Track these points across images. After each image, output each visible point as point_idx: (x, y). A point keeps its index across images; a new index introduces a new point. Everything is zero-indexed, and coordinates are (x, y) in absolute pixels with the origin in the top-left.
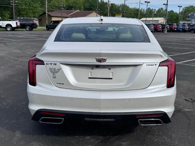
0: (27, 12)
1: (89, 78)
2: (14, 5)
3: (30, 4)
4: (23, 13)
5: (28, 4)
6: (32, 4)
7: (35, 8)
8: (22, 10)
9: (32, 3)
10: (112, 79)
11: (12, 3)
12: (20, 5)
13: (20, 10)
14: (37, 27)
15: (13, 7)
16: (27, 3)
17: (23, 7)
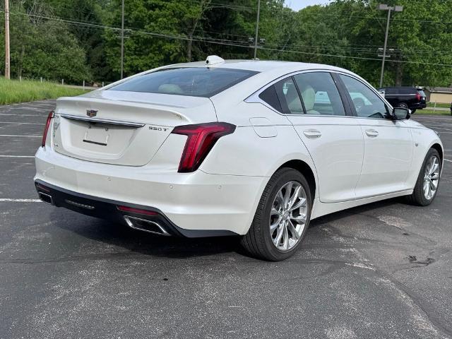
0: (425, 74)
1: (84, 141)
2: (384, 56)
3: (435, 55)
4: (417, 75)
5: (430, 56)
6: (439, 56)
7: (446, 63)
8: (414, 69)
9: (439, 52)
10: (106, 145)
11: (382, 53)
13: (410, 69)
14: (425, 107)
15: (382, 62)
16: (429, 52)
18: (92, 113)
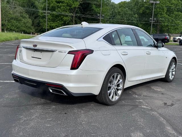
0: (169, 28)
1: (32, 57)
2: (152, 21)
4: (165, 29)
6: (174, 21)
7: (177, 24)
8: (164, 27)
10: (41, 59)
11: (151, 20)
12: (163, 22)
13: (162, 27)
14: (169, 42)
17: (166, 24)
18: (35, 46)
